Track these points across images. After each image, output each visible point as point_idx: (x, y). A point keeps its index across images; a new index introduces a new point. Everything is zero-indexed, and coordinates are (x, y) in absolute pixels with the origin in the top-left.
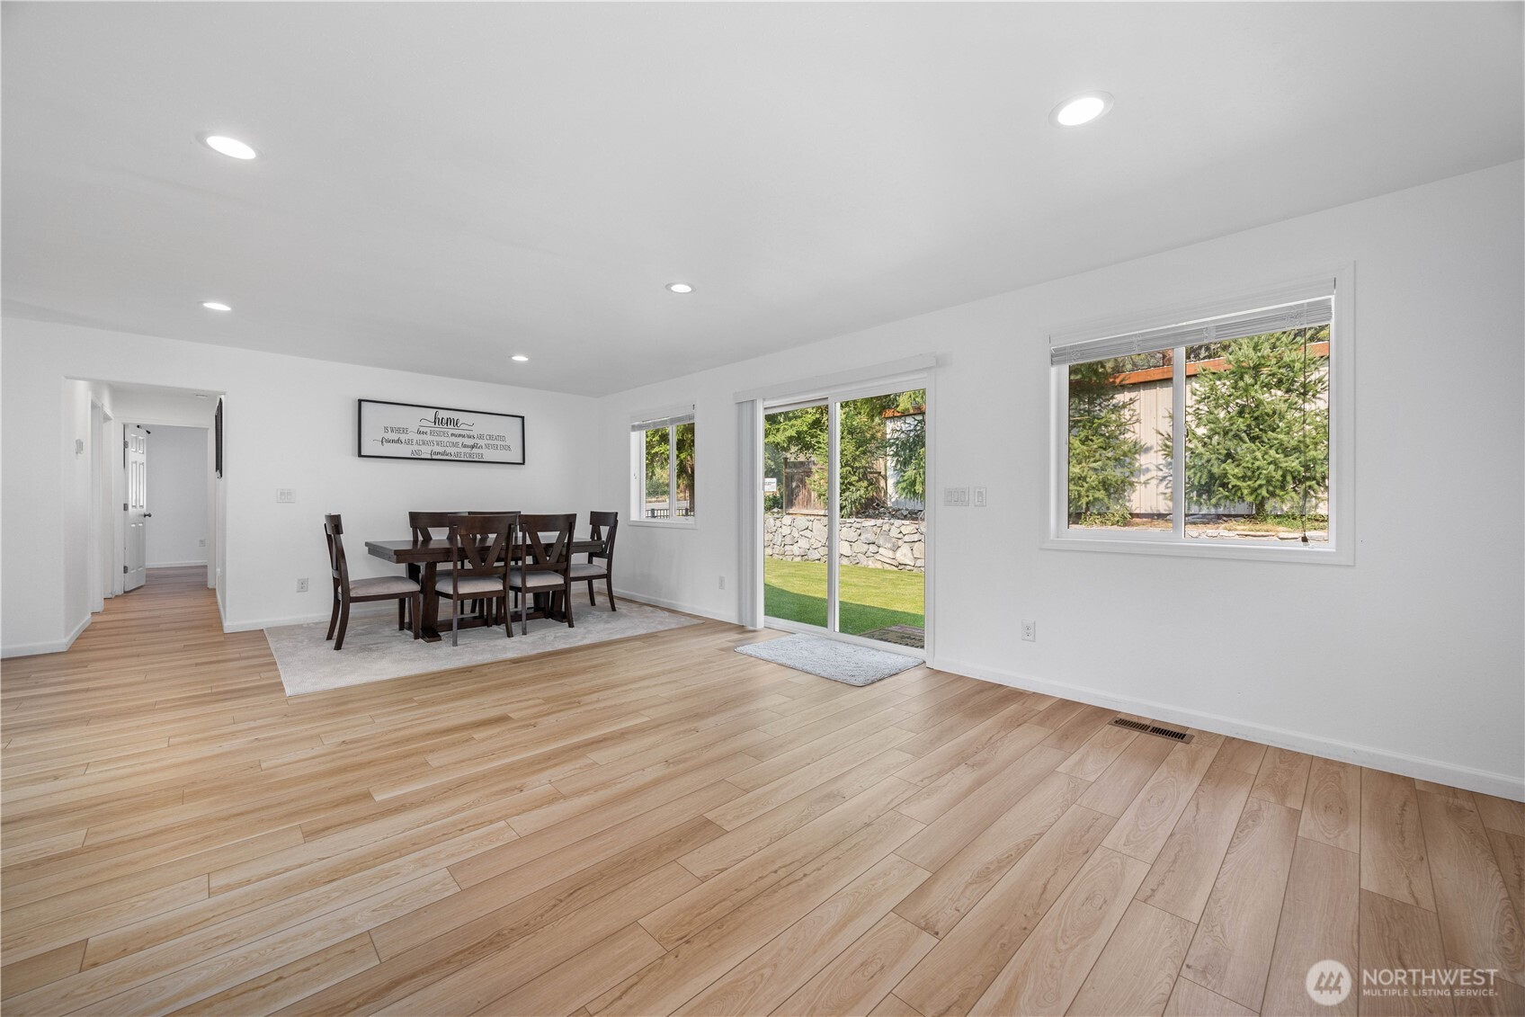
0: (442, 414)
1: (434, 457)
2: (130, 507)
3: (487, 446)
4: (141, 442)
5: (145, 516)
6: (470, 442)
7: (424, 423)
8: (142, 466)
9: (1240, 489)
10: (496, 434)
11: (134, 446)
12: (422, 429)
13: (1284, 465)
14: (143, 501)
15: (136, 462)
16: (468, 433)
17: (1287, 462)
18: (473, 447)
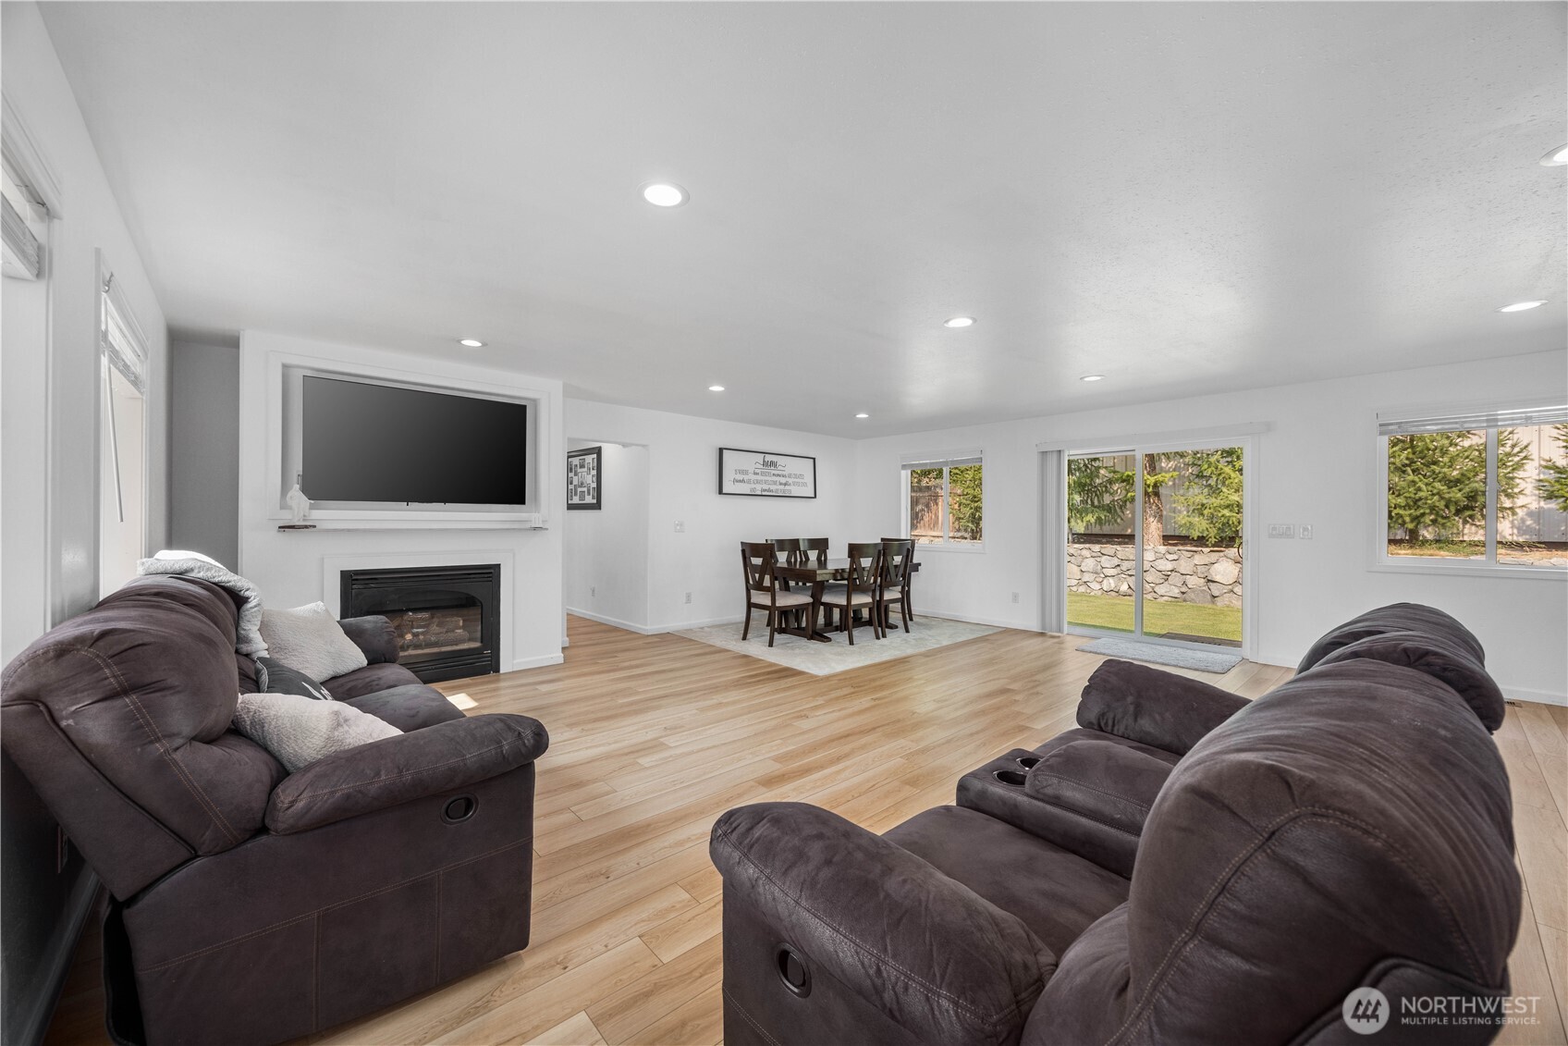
0: (769, 458)
1: (764, 493)
3: (794, 484)
6: (784, 480)
7: (757, 466)
9: (1402, 516)
10: (797, 473)
12: (756, 471)
13: (1447, 496)
16: (783, 472)
17: (1449, 493)
18: (785, 484)
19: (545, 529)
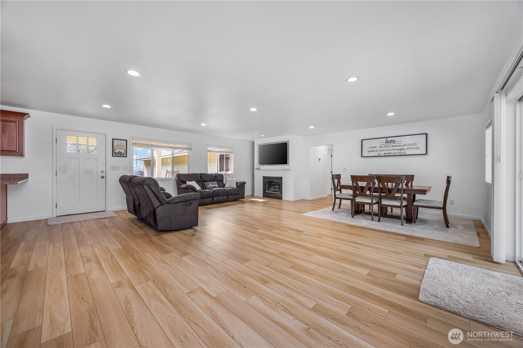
0: (389, 139)
1: (385, 155)
3: (408, 149)
6: (400, 148)
7: (382, 143)
10: (412, 143)
12: (381, 146)
16: (399, 144)
18: (401, 150)
19: (289, 170)
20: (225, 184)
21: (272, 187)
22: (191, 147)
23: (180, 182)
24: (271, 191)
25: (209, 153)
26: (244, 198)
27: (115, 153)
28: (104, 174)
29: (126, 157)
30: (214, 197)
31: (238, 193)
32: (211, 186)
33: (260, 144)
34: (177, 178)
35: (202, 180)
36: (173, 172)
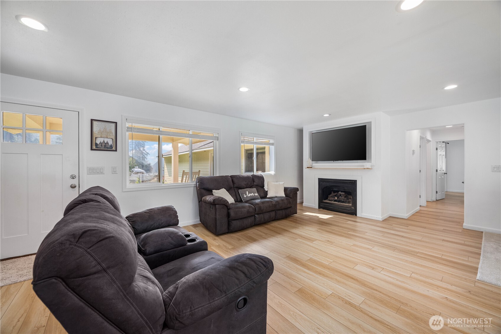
2: (438, 171)
4: (443, 148)
5: (445, 174)
8: (443, 156)
11: (440, 149)
14: (444, 168)
15: (441, 155)
19: (372, 169)
20: (267, 191)
21: (333, 194)
22: (217, 136)
23: (203, 191)
24: (331, 201)
25: (243, 144)
26: (296, 213)
27: (96, 144)
28: (75, 182)
29: (116, 150)
30: (256, 216)
31: (289, 206)
32: (250, 195)
33: (312, 132)
34: (198, 183)
35: (235, 186)
36: (192, 173)
